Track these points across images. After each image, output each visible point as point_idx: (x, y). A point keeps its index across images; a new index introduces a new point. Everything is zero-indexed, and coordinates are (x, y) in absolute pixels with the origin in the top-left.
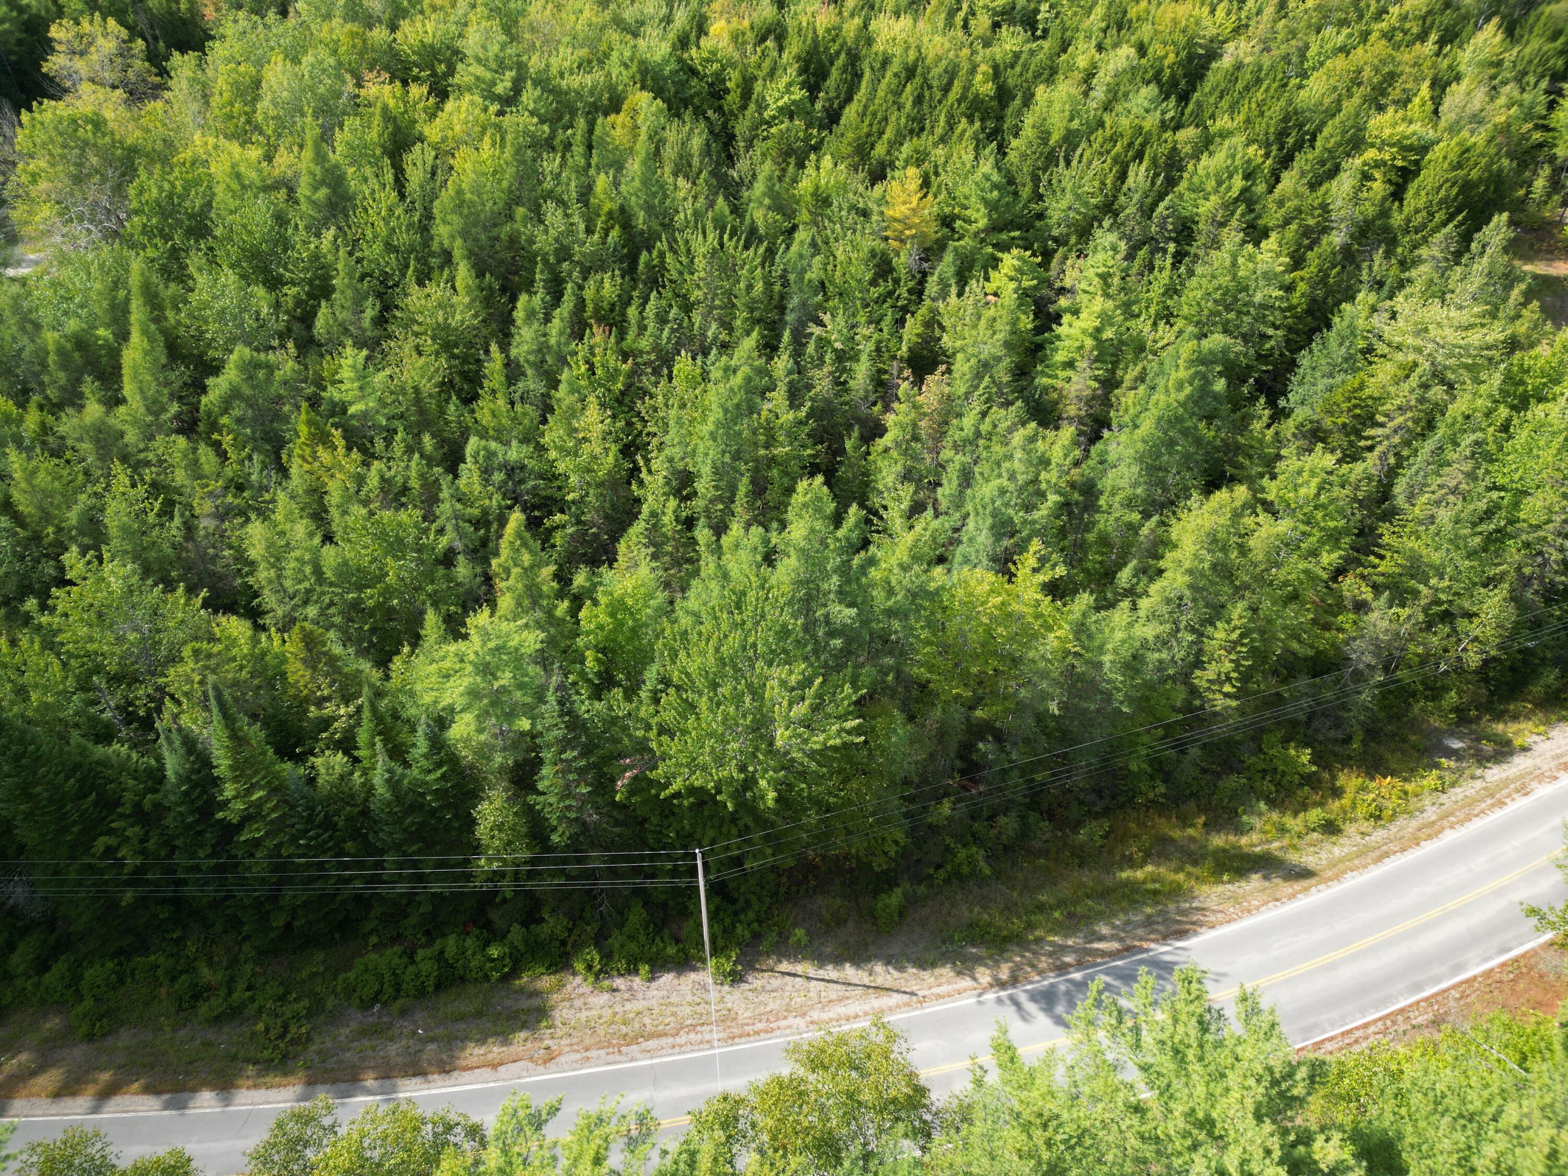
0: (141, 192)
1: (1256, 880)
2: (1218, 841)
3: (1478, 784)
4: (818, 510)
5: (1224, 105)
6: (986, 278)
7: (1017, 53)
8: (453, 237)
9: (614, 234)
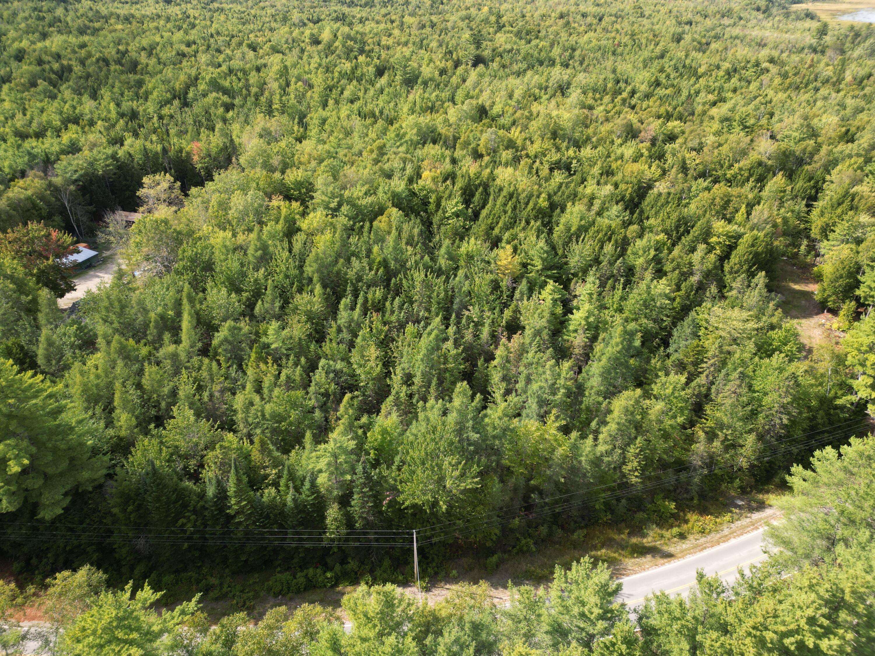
0: (184, 251)
1: (649, 557)
2: (634, 540)
3: (748, 520)
4: (465, 394)
5: (653, 212)
6: (540, 293)
7: (561, 184)
8: (313, 272)
9: (381, 271)
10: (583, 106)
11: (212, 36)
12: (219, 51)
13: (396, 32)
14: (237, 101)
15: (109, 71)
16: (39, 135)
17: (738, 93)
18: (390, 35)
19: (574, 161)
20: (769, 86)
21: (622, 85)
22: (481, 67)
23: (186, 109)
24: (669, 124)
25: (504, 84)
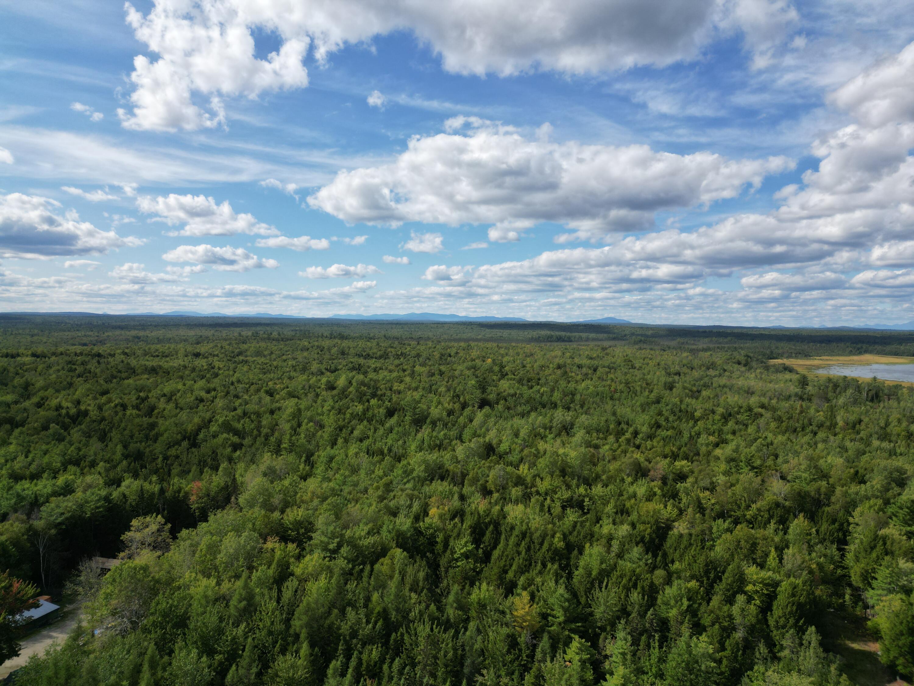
0: (158, 604)
5: (677, 555)
6: (565, 652)
7: (576, 523)
8: (302, 627)
9: (379, 624)
10: (589, 445)
11: (232, 384)
12: (237, 397)
13: (408, 379)
14: (247, 441)
15: (124, 415)
16: (35, 477)
17: (738, 434)
18: (401, 382)
19: (587, 499)
20: (767, 429)
21: (623, 426)
22: (487, 409)
23: (193, 449)
24: (677, 463)
25: (510, 424)
